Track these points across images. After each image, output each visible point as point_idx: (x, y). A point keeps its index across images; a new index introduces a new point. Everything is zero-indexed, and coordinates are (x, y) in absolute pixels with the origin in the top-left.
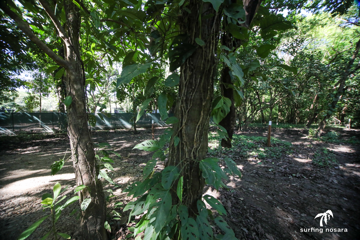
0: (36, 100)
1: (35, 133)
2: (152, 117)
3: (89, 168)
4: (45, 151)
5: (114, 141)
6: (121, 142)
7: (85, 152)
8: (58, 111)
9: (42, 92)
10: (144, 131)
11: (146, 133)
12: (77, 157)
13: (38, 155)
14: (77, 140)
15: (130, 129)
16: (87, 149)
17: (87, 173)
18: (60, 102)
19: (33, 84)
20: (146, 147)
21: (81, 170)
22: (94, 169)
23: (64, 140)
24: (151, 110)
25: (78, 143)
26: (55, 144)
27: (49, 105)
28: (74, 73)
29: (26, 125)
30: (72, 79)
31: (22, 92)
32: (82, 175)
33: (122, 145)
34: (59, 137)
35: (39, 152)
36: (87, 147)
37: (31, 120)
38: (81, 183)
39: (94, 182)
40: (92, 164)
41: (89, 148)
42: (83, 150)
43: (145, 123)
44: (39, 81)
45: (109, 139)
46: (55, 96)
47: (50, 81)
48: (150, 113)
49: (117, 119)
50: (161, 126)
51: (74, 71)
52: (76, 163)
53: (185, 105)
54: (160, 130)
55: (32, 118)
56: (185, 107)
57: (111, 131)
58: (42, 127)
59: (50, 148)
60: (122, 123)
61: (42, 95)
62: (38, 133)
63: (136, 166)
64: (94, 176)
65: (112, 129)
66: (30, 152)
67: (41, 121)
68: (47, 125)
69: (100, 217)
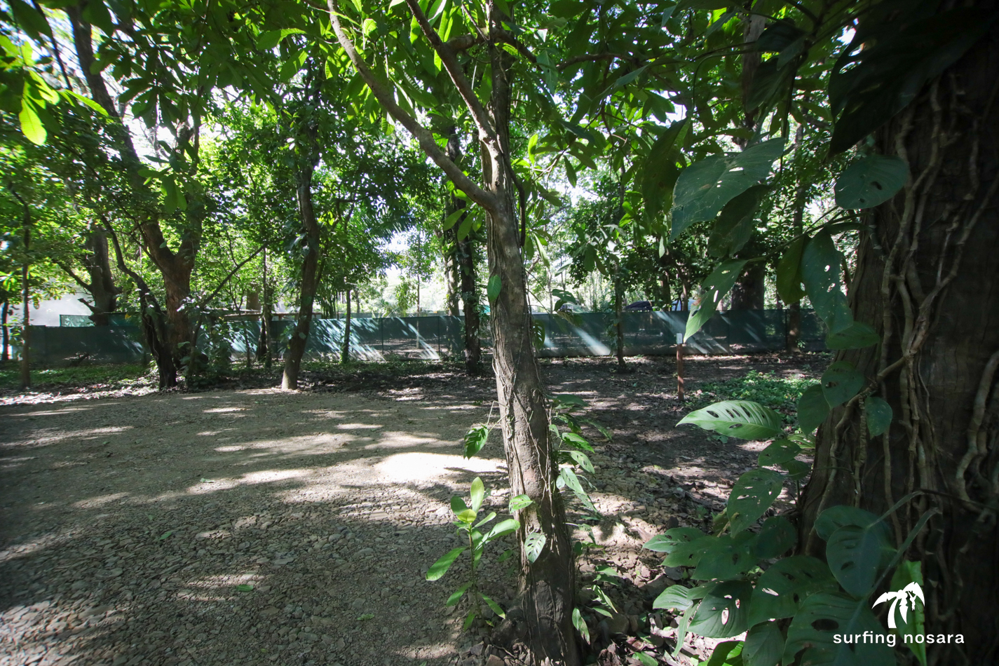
0: (411, 292)
1: (411, 360)
2: (671, 322)
3: (536, 455)
4: (429, 400)
5: (565, 390)
6: (583, 393)
7: (529, 414)
8: (447, 312)
9: (421, 273)
10: (645, 365)
11: (652, 371)
12: (513, 424)
13: (421, 406)
14: (512, 382)
15: (605, 360)
16: (531, 406)
17: (533, 469)
18: (450, 292)
19: (408, 258)
20: (725, 423)
21: (522, 456)
22: (548, 461)
23: (459, 378)
24: (669, 301)
25: (514, 390)
26: (446, 384)
27: (430, 301)
28: (505, 219)
29: (397, 342)
30: (501, 234)
31: (394, 276)
32: (523, 470)
33: (587, 404)
34: (449, 371)
35: (421, 400)
36: (531, 400)
37: (405, 333)
38: (521, 489)
39: (547, 493)
40: (542, 445)
41: (536, 405)
42: (524, 410)
43: (648, 342)
44: (417, 250)
45: (552, 384)
46: (441, 280)
47: (433, 247)
48: (666, 310)
49: (570, 330)
50: (704, 351)
51: (505, 216)
52: (510, 439)
53: (913, 274)
54: (700, 363)
55: (407, 329)
56: (915, 283)
57: (555, 361)
58: (421, 347)
59: (437, 394)
60: (580, 339)
61: (421, 279)
62: (416, 360)
63: (634, 469)
64: (547, 479)
65: (557, 357)
66: (408, 399)
67: (420, 332)
68: (428, 342)
69: (562, 590)
